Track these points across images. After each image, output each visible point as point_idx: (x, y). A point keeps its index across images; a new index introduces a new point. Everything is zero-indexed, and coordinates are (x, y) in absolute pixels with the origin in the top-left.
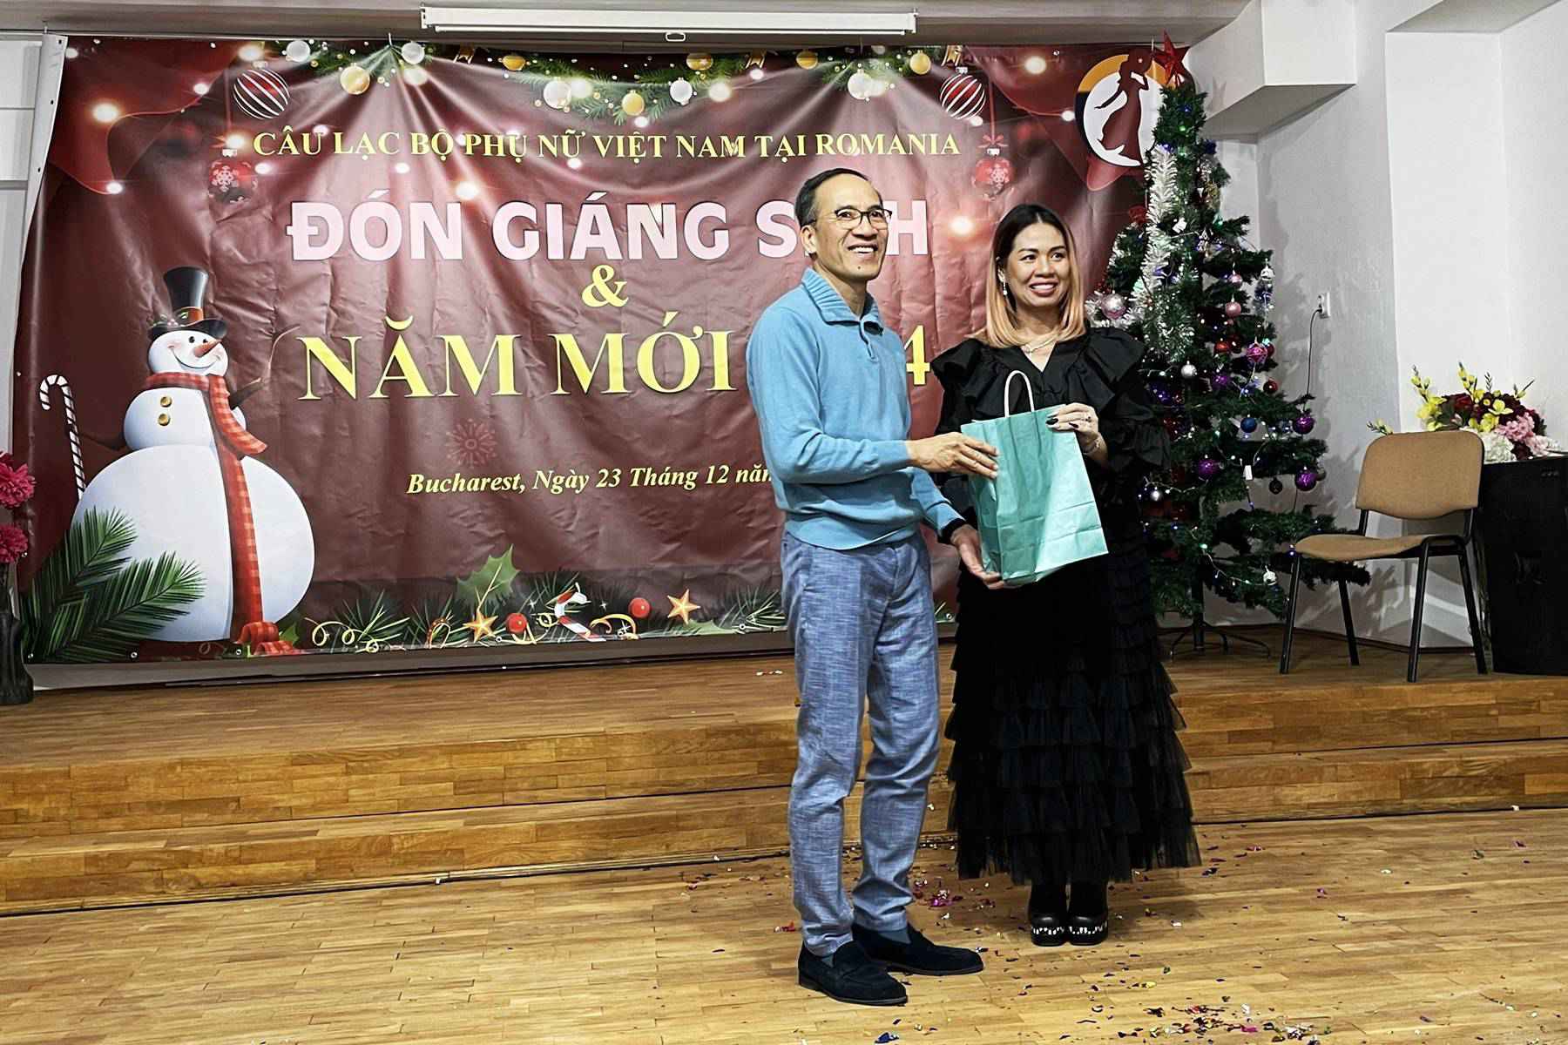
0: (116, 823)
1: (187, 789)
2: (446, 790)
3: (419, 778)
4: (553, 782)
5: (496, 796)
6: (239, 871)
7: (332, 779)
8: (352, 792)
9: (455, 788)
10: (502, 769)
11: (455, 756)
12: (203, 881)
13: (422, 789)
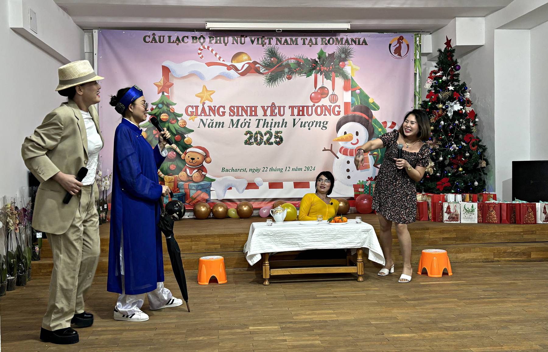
2: (218, 247)
3: (211, 243)
7: (187, 243)
11: (221, 238)
13: (212, 246)
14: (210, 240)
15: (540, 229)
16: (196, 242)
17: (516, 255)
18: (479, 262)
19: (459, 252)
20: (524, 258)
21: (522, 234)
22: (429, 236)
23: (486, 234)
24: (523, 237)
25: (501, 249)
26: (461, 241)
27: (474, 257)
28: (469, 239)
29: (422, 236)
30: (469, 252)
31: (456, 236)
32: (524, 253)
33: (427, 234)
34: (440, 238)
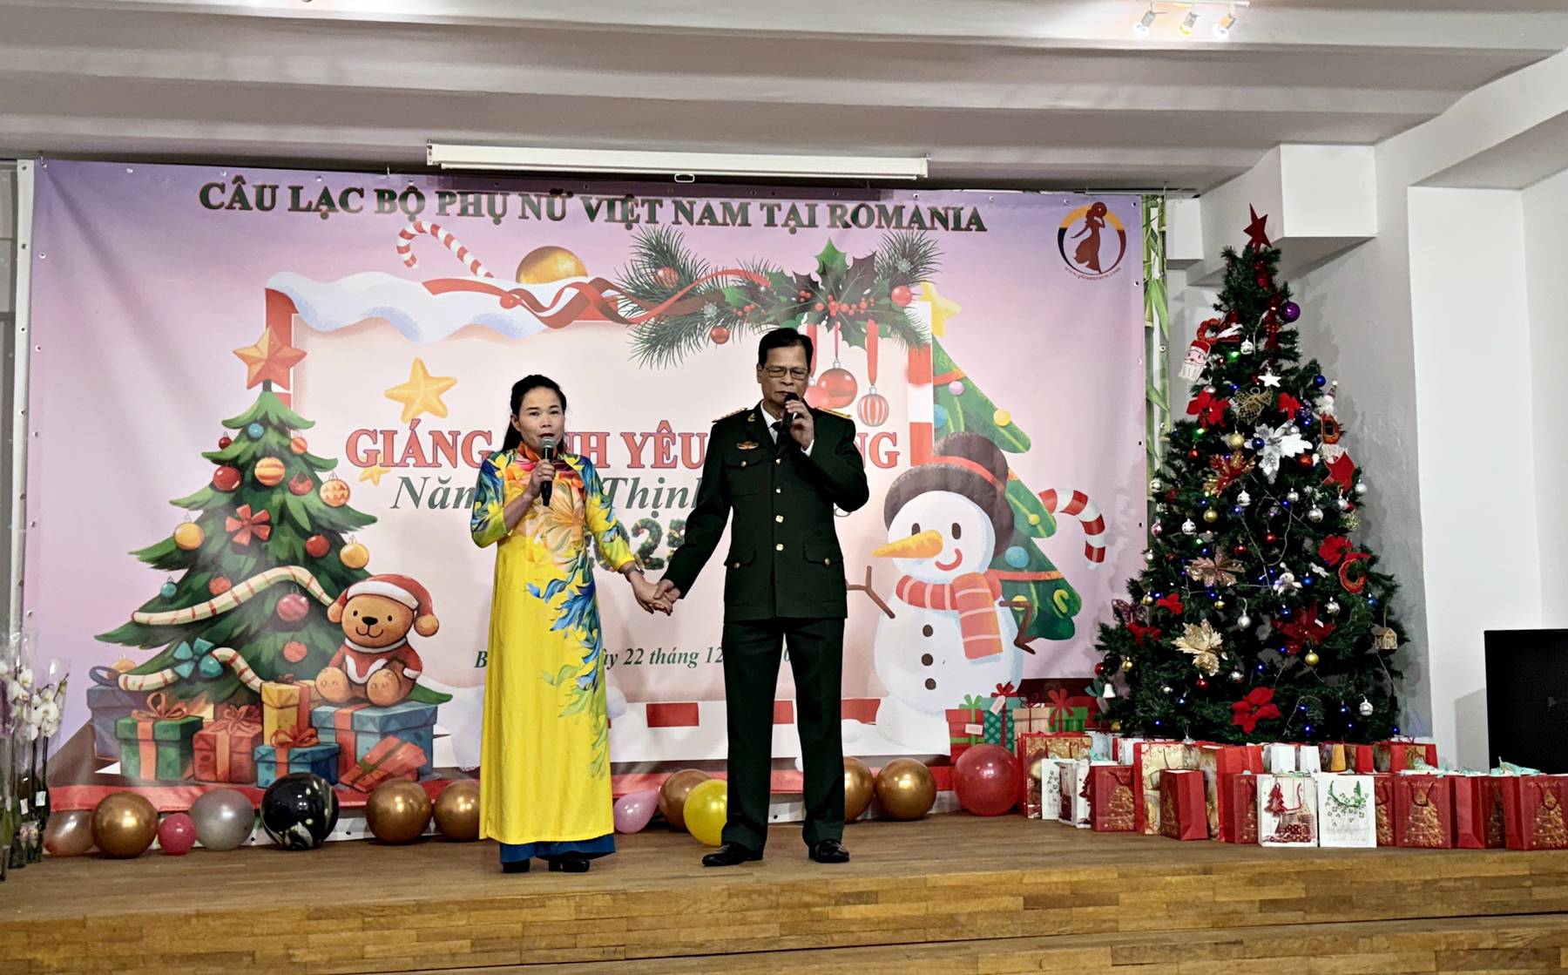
1: (201, 942)
2: (462, 947)
3: (437, 934)
4: (572, 941)
5: (516, 954)
7: (349, 934)
9: (472, 945)
10: (519, 927)
11: (472, 913)
13: (439, 946)
14: (436, 922)
16: (380, 932)
17: (1511, 959)
19: (1316, 951)
20: (1538, 969)
21: (1528, 883)
22: (1214, 893)
23: (1408, 885)
24: (1531, 895)
25: (1461, 938)
26: (1321, 911)
27: (1371, 970)
28: (1351, 901)
29: (1190, 896)
30: (1351, 950)
31: (1304, 896)
32: (1535, 951)
33: (1204, 889)
34: (1252, 902)
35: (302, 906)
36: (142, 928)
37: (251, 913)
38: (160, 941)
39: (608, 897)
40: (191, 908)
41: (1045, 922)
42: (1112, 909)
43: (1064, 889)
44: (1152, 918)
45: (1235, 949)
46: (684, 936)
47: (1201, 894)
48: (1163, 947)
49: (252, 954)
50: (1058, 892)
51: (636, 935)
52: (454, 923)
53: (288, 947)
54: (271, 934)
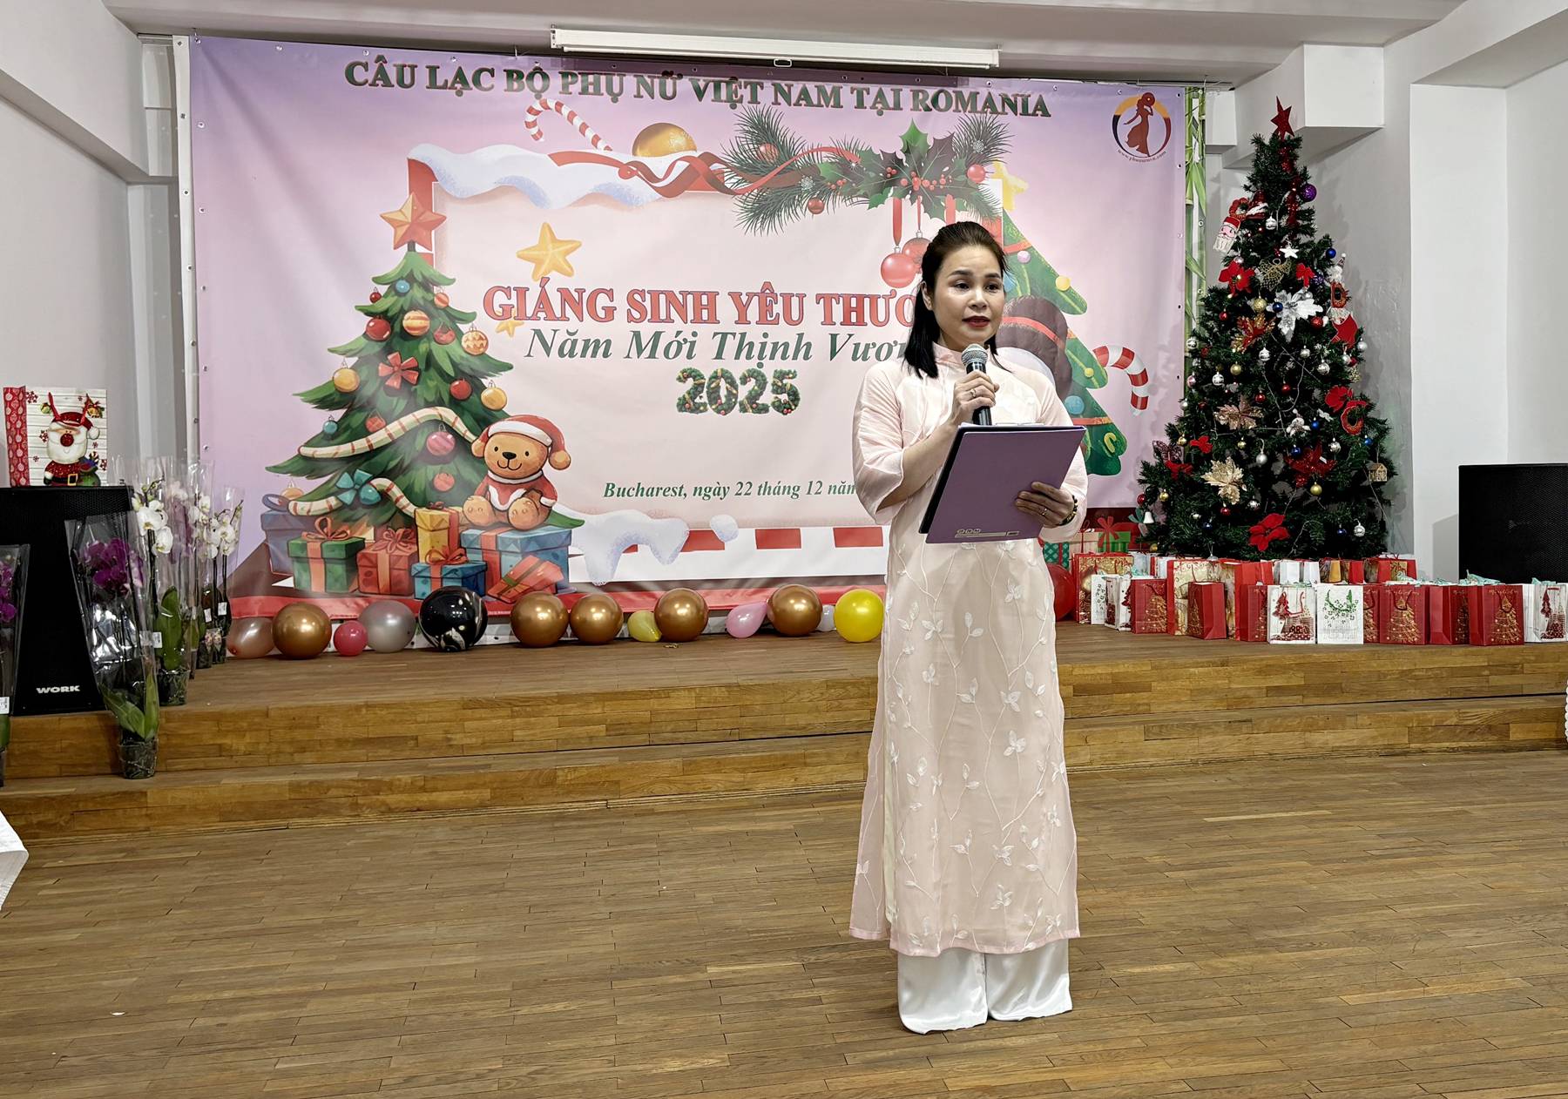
0: (309, 757)
1: (371, 728)
2: (598, 731)
3: (577, 720)
4: (693, 725)
5: (645, 737)
6: (424, 798)
7: (500, 721)
8: (518, 733)
9: (607, 729)
11: (606, 703)
12: (393, 807)
13: (578, 730)
14: (574, 711)
15: (1533, 658)
16: (526, 719)
17: (1470, 733)
18: (1369, 755)
19: (1311, 727)
20: (1491, 741)
21: (1486, 672)
22: (1229, 681)
23: (1388, 674)
24: (1488, 682)
25: (1429, 716)
26: (1316, 695)
27: (1355, 743)
28: (1342, 689)
29: (1209, 684)
30: (1340, 726)
31: (1303, 683)
32: (1490, 727)
33: (1224, 678)
34: (1260, 688)
35: (457, 697)
36: (318, 717)
37: (412, 704)
38: (336, 728)
39: (723, 689)
40: (361, 700)
41: (1091, 705)
42: (1145, 694)
43: (1106, 679)
44: (1179, 702)
45: (1244, 726)
46: (789, 720)
47: (1219, 682)
48: (1184, 725)
49: (416, 739)
50: (1101, 682)
51: (748, 720)
52: (590, 712)
53: (447, 732)
54: (432, 722)
